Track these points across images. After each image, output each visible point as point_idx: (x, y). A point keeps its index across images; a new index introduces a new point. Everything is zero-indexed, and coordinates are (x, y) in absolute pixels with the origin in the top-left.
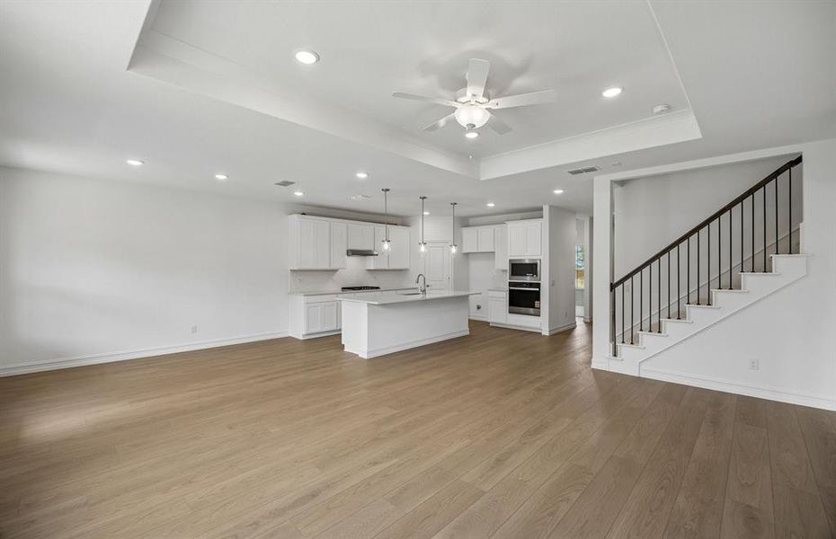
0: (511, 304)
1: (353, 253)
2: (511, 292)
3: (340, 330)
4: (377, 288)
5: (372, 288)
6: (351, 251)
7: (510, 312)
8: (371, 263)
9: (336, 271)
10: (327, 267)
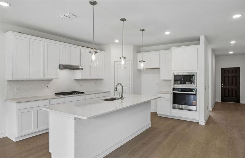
0: (174, 102)
1: (63, 67)
2: (174, 94)
3: (48, 129)
4: (83, 93)
5: (79, 93)
6: (63, 65)
7: (173, 108)
8: (78, 75)
9: (50, 80)
10: (42, 78)
